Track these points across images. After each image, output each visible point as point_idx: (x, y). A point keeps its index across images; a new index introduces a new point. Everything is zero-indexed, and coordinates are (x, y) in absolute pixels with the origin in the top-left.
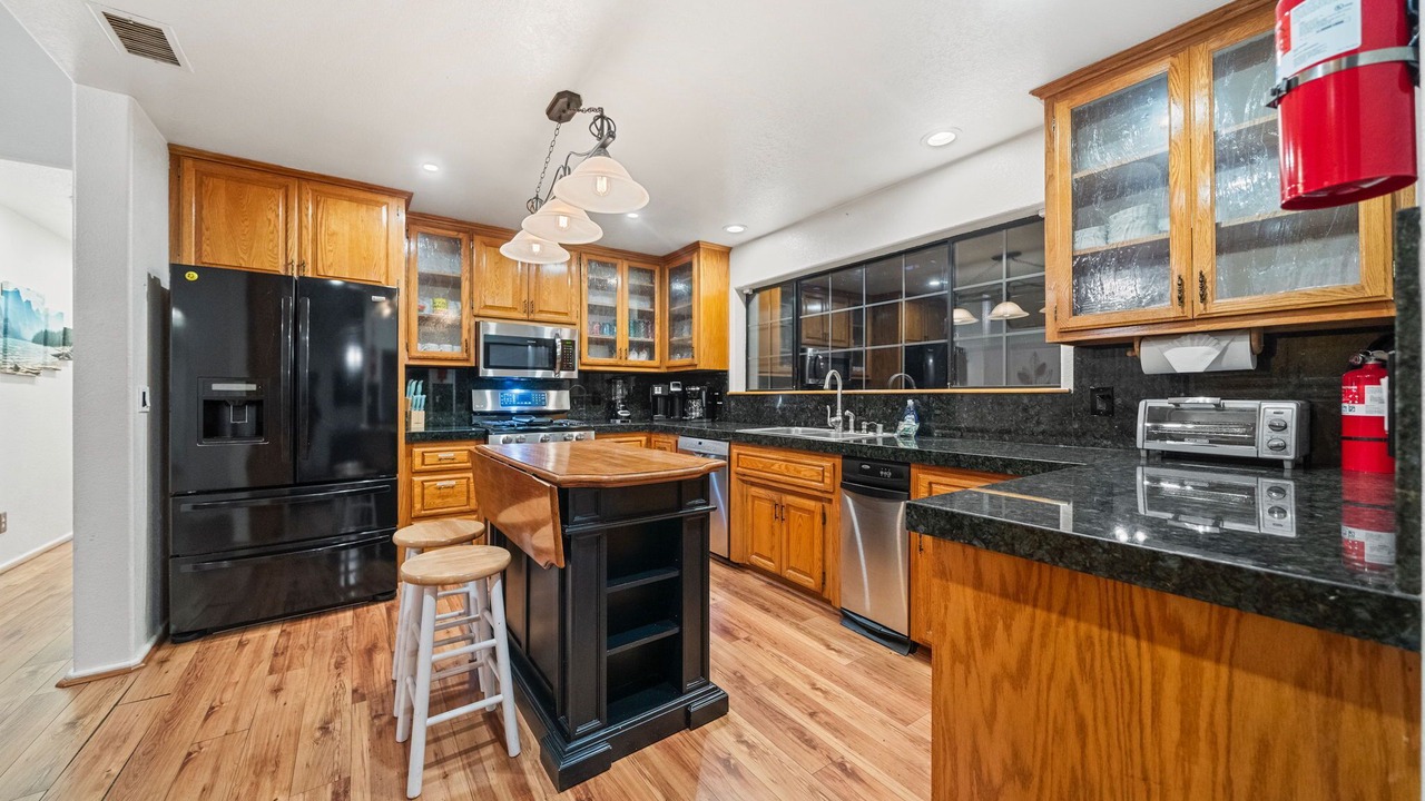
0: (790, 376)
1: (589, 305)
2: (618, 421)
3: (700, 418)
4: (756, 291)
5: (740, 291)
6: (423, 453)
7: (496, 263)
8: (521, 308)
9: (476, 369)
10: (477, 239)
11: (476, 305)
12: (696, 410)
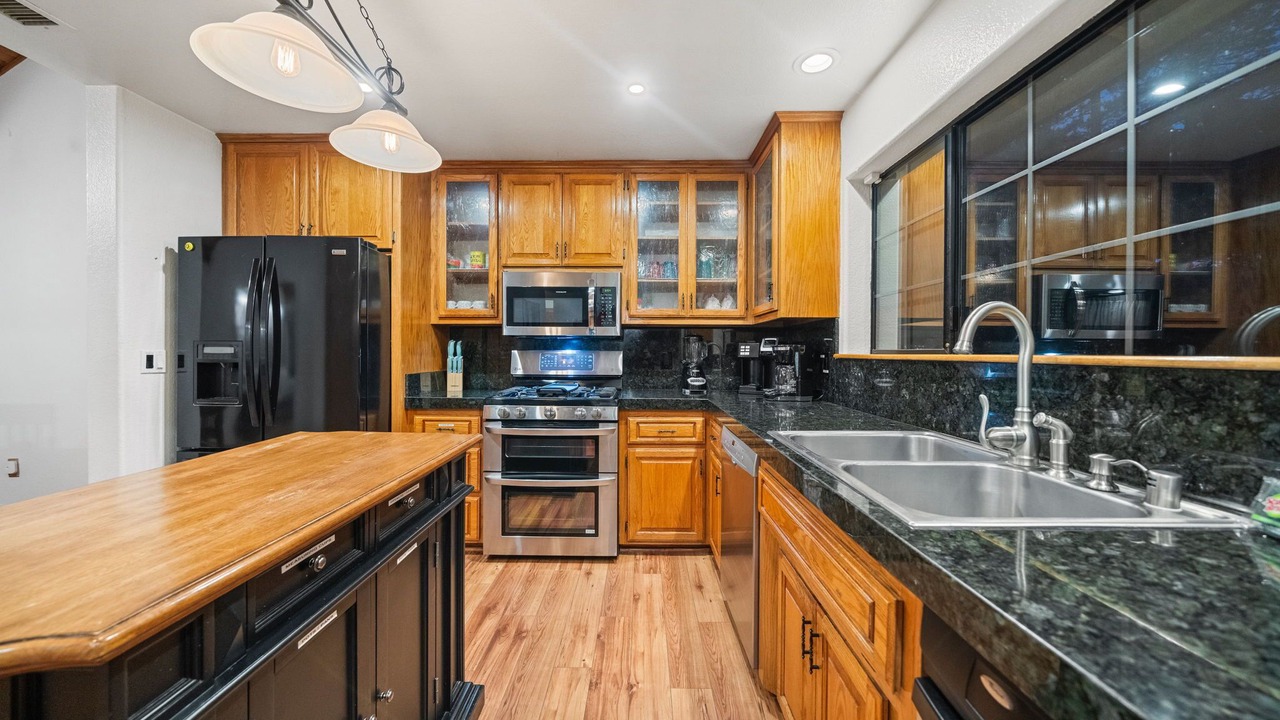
0: (940, 324)
1: (640, 241)
2: (688, 392)
3: (790, 394)
4: (888, 176)
5: (856, 182)
6: (424, 421)
7: (525, 203)
8: (552, 253)
9: (499, 327)
10: (505, 179)
11: (504, 253)
12: (787, 381)
